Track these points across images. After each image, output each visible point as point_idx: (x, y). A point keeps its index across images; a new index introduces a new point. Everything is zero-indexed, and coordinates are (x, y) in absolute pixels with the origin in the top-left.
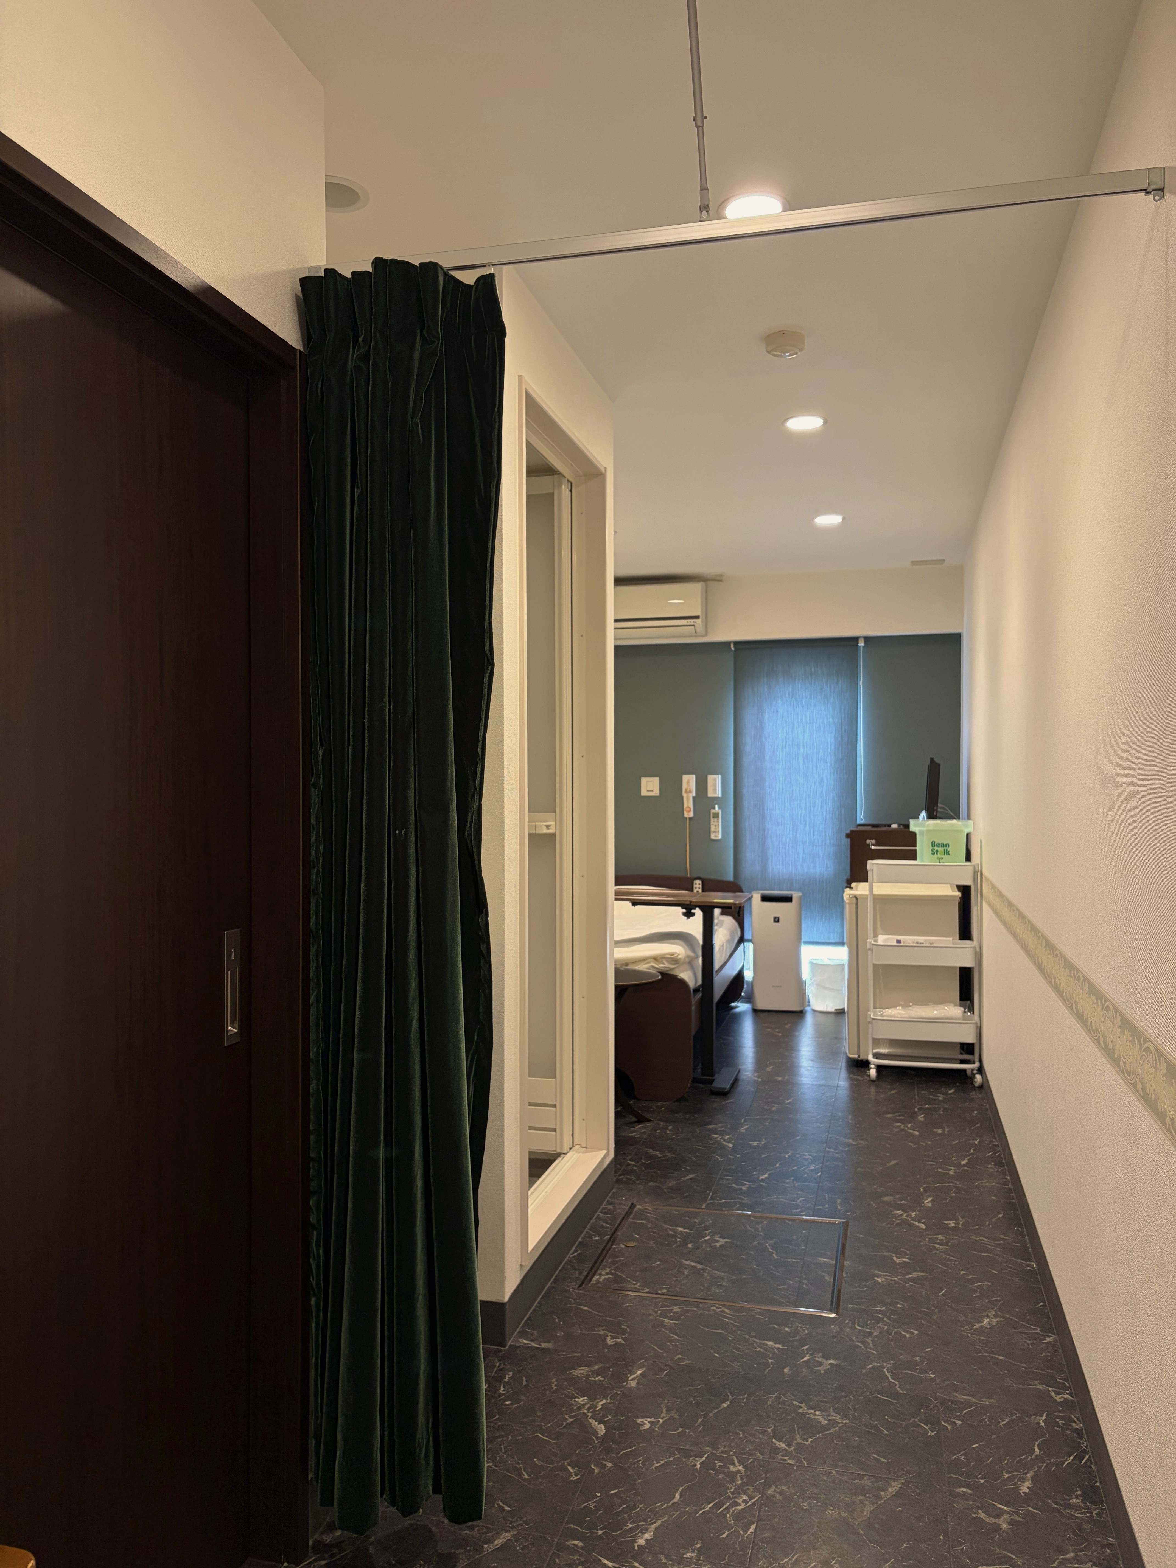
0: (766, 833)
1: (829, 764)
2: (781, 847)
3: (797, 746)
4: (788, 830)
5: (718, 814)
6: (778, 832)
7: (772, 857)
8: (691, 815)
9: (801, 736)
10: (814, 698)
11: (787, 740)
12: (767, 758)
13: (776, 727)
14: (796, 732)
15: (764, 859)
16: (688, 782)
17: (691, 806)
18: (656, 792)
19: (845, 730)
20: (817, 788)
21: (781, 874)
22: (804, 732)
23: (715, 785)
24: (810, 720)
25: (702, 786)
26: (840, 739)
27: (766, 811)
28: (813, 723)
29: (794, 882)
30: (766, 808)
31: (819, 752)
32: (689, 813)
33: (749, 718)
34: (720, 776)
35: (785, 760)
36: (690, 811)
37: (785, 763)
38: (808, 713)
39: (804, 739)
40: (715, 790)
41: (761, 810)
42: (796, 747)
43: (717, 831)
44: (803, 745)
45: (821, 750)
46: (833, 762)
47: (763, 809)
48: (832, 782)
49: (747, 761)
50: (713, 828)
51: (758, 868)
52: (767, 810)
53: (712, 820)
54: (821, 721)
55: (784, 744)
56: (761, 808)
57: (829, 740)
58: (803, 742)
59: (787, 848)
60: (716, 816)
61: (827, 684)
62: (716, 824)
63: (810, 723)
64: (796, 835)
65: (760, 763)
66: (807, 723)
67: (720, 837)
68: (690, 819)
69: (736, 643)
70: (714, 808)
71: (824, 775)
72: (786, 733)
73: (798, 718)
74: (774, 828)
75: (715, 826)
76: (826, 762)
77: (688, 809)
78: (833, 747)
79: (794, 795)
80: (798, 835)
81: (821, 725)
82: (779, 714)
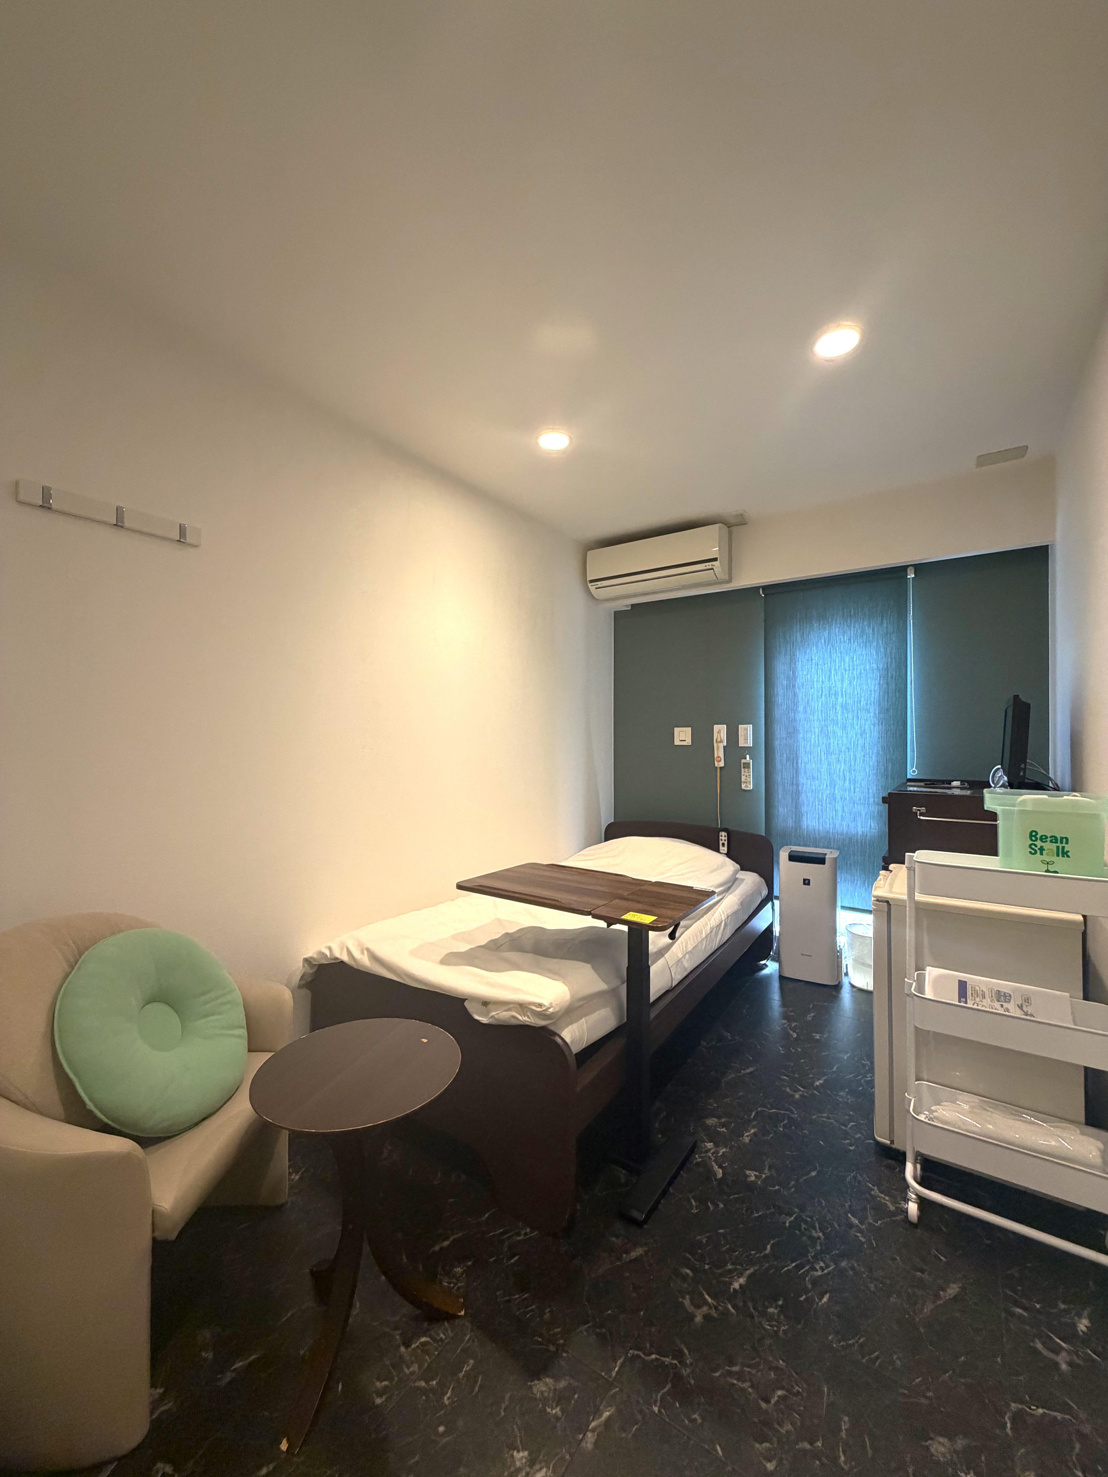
0: (800, 788)
1: (872, 714)
2: (817, 804)
3: (835, 695)
4: (825, 786)
5: (749, 763)
6: (814, 788)
7: (807, 813)
8: (722, 764)
9: (839, 685)
10: (854, 643)
11: (824, 690)
12: (801, 708)
13: (811, 677)
14: (833, 680)
15: (798, 816)
16: (719, 732)
17: (722, 755)
18: (688, 742)
19: (892, 677)
20: (858, 741)
21: (817, 832)
22: (843, 681)
23: (746, 735)
24: (849, 667)
25: (733, 735)
26: (885, 686)
27: (799, 765)
28: (853, 669)
29: (832, 841)
30: (800, 761)
31: (860, 701)
32: (720, 763)
33: (781, 667)
34: (751, 725)
35: (821, 711)
36: (720, 761)
37: (822, 714)
38: (847, 659)
39: (842, 688)
40: (746, 740)
41: (795, 764)
42: (833, 696)
43: (748, 781)
44: (842, 694)
45: (863, 699)
46: (877, 712)
47: (797, 764)
48: (876, 734)
49: (778, 713)
50: (743, 779)
51: (790, 823)
52: (802, 763)
53: (743, 770)
54: (862, 667)
55: (820, 694)
56: (795, 761)
57: (873, 688)
58: (842, 691)
59: (824, 805)
60: (747, 766)
61: (869, 626)
62: (747, 774)
63: (849, 670)
64: (834, 791)
65: (793, 714)
66: (845, 671)
67: (751, 787)
68: (721, 768)
69: (766, 588)
70: (745, 758)
71: (867, 727)
72: (823, 682)
73: (835, 665)
74: (809, 782)
75: (746, 776)
76: (869, 712)
77: (719, 759)
78: (877, 694)
79: (832, 747)
80: (836, 791)
81: (862, 671)
82: (814, 661)
